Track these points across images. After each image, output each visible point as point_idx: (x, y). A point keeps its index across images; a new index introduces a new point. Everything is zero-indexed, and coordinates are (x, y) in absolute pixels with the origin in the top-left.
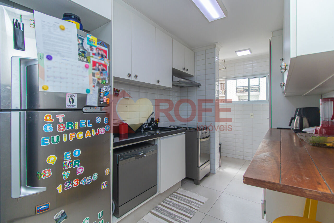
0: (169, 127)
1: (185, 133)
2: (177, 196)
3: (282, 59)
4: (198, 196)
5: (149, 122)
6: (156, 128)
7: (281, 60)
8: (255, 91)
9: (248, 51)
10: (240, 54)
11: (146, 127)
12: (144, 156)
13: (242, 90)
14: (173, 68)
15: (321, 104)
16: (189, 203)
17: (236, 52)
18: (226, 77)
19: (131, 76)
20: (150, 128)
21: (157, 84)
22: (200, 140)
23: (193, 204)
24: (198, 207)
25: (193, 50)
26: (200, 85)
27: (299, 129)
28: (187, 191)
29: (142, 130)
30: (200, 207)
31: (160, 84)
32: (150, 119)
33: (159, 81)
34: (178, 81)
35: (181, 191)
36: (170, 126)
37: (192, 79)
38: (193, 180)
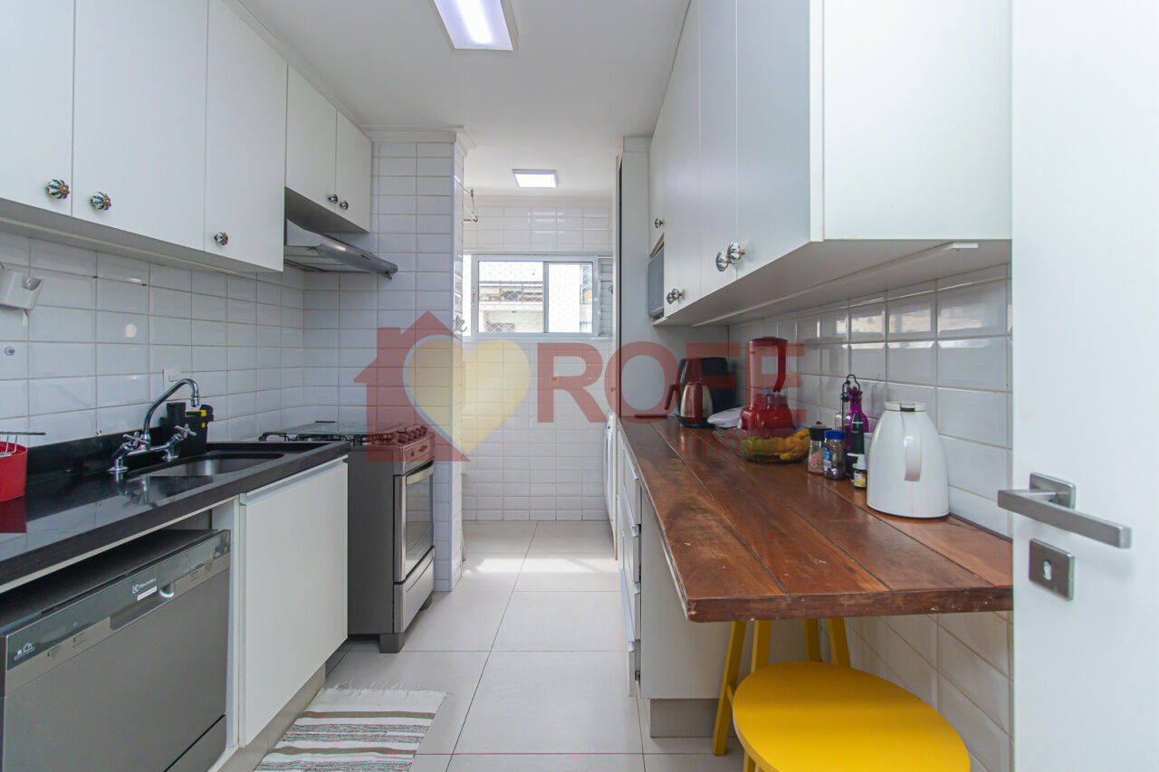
0: (260, 439)
1: (345, 461)
2: (315, 727)
3: (658, 222)
4: (407, 694)
5: (154, 424)
6: (196, 449)
7: (656, 223)
8: (529, 300)
9: (552, 177)
10: (527, 182)
11: (143, 449)
12: (166, 599)
13: (497, 292)
14: (286, 188)
15: (753, 353)
16: (373, 739)
17: (516, 171)
18: (477, 248)
19: (69, 196)
20: (163, 453)
21: (212, 248)
22: (404, 478)
23: (394, 733)
24: (417, 739)
25: (367, 133)
26: (395, 270)
27: (693, 416)
28: (356, 692)
29: (118, 469)
30: (420, 735)
31: (229, 252)
32: (161, 411)
33: (227, 238)
34: (314, 248)
35: (329, 700)
36: (266, 435)
37: (362, 245)
38: (373, 638)
